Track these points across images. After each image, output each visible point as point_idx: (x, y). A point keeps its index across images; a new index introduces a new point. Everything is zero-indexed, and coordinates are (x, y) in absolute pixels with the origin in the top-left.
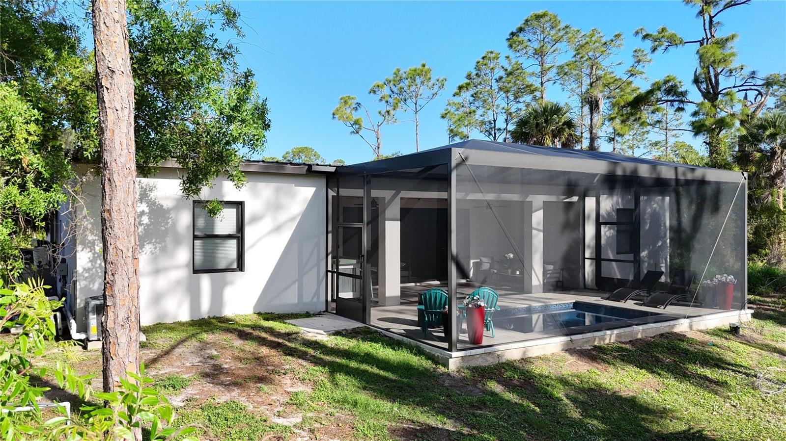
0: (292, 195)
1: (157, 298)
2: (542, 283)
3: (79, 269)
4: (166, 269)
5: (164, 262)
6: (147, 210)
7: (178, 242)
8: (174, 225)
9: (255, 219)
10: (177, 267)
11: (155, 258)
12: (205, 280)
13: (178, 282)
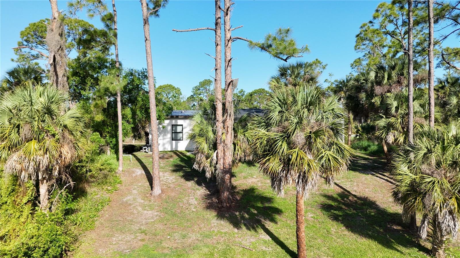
1: (164, 145)
3: (150, 139)
4: (166, 139)
5: (165, 137)
7: (168, 133)
8: (167, 129)
9: (185, 128)
10: (168, 138)
11: (163, 136)
12: (174, 142)
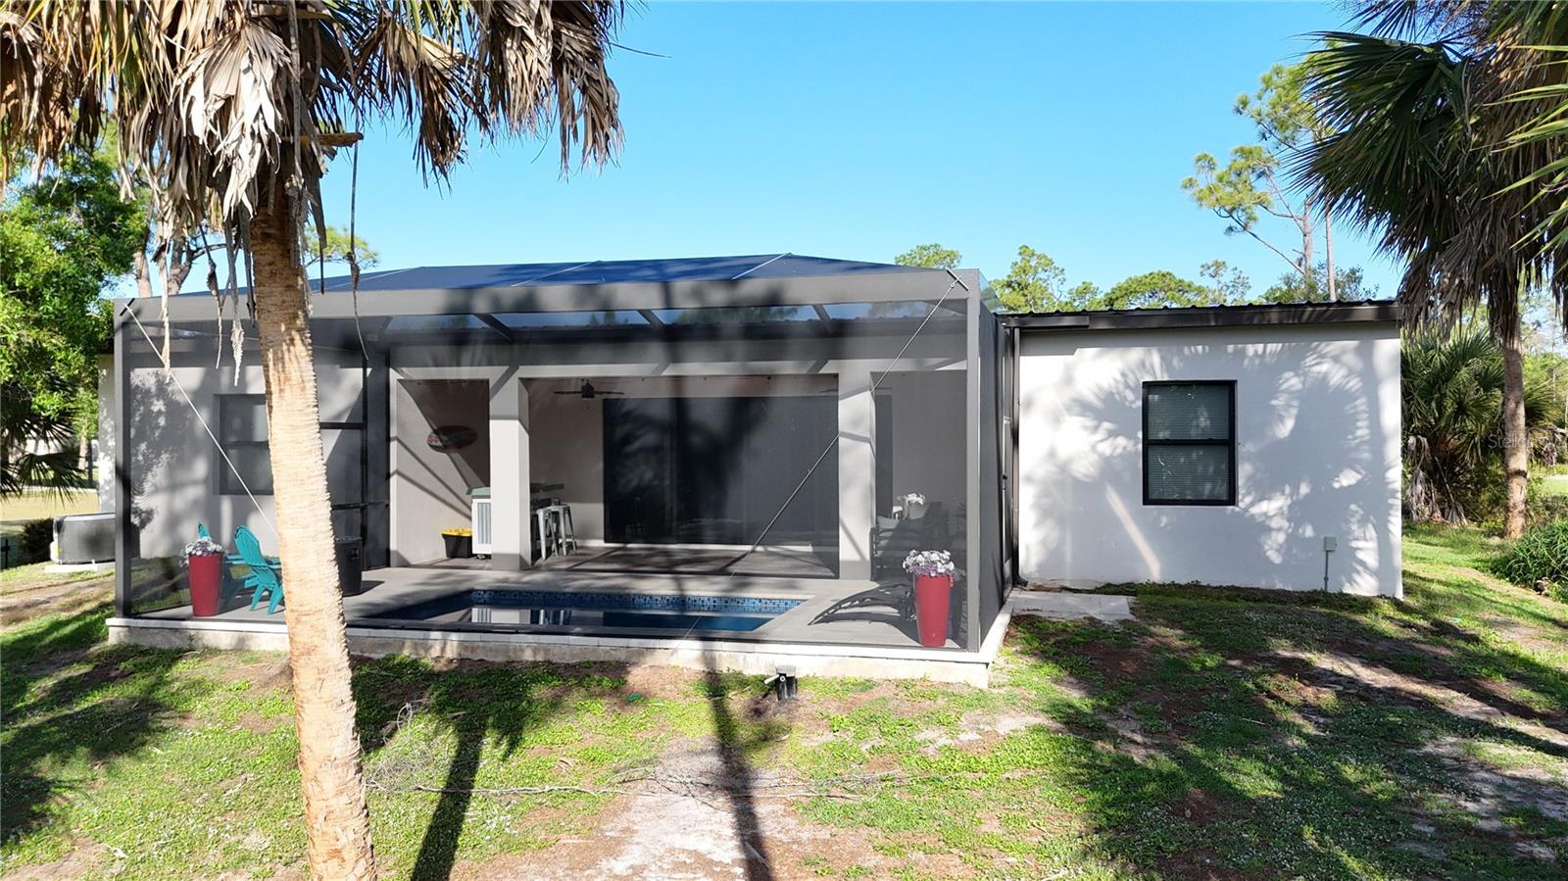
0: (337, 381)
2: (868, 557)
6: (163, 409)
7: (196, 452)
10: (195, 483)
11: (171, 469)
13: (196, 503)
